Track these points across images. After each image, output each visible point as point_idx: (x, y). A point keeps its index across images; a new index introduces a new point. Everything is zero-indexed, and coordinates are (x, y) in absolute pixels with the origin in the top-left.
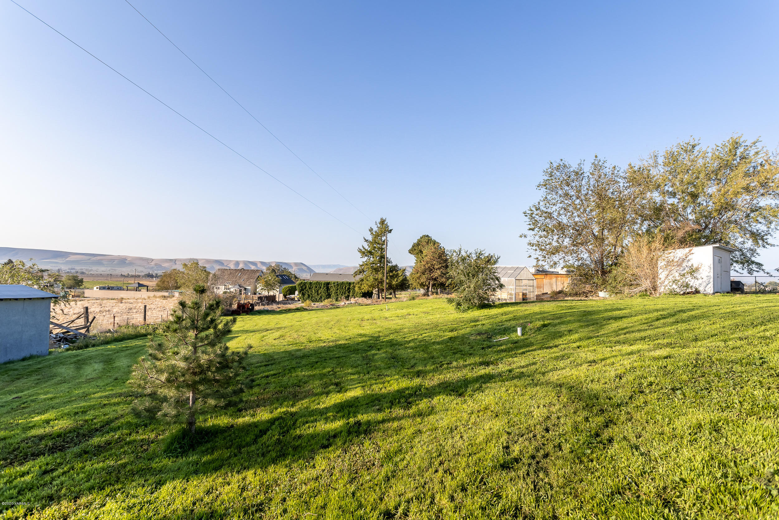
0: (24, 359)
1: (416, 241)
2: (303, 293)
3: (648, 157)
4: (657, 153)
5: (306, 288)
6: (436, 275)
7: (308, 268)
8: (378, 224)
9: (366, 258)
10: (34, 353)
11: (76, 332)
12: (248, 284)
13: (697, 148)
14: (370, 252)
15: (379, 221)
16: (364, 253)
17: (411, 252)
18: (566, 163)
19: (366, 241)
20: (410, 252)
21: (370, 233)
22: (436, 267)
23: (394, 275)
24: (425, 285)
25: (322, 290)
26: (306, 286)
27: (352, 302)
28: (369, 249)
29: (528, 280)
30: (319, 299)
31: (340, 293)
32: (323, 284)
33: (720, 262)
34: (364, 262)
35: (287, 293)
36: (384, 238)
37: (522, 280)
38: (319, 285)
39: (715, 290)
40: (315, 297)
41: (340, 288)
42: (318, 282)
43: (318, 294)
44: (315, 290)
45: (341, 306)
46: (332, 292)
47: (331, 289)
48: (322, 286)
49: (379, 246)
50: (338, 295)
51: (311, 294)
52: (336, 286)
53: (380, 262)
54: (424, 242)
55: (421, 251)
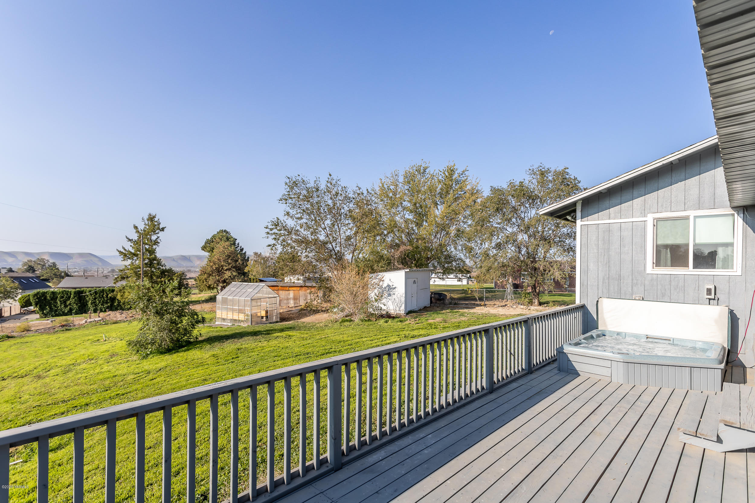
1: (209, 237)
2: (40, 306)
3: (391, 176)
4: (398, 172)
5: (46, 299)
7: (101, 259)
8: (146, 221)
9: (129, 262)
13: (427, 171)
14: (135, 255)
15: (146, 217)
16: (125, 255)
17: (204, 248)
18: (305, 179)
19: (130, 240)
20: (203, 250)
21: (135, 231)
22: (225, 268)
24: (213, 288)
25: (72, 300)
26: (46, 297)
27: (96, 319)
28: (133, 251)
29: (269, 298)
30: (68, 311)
31: (100, 302)
32: (72, 293)
33: (415, 283)
34: (126, 266)
35: (26, 303)
36: (154, 238)
37: (260, 299)
38: (67, 294)
39: (409, 309)
40: (61, 310)
41: (100, 297)
42: (65, 291)
43: (66, 306)
44: (60, 301)
45: (77, 327)
46: (88, 302)
47: (85, 298)
48: (72, 296)
49: (147, 247)
50: (96, 305)
51: (55, 306)
52: (93, 294)
53: (150, 265)
54: (219, 238)
55: (213, 249)
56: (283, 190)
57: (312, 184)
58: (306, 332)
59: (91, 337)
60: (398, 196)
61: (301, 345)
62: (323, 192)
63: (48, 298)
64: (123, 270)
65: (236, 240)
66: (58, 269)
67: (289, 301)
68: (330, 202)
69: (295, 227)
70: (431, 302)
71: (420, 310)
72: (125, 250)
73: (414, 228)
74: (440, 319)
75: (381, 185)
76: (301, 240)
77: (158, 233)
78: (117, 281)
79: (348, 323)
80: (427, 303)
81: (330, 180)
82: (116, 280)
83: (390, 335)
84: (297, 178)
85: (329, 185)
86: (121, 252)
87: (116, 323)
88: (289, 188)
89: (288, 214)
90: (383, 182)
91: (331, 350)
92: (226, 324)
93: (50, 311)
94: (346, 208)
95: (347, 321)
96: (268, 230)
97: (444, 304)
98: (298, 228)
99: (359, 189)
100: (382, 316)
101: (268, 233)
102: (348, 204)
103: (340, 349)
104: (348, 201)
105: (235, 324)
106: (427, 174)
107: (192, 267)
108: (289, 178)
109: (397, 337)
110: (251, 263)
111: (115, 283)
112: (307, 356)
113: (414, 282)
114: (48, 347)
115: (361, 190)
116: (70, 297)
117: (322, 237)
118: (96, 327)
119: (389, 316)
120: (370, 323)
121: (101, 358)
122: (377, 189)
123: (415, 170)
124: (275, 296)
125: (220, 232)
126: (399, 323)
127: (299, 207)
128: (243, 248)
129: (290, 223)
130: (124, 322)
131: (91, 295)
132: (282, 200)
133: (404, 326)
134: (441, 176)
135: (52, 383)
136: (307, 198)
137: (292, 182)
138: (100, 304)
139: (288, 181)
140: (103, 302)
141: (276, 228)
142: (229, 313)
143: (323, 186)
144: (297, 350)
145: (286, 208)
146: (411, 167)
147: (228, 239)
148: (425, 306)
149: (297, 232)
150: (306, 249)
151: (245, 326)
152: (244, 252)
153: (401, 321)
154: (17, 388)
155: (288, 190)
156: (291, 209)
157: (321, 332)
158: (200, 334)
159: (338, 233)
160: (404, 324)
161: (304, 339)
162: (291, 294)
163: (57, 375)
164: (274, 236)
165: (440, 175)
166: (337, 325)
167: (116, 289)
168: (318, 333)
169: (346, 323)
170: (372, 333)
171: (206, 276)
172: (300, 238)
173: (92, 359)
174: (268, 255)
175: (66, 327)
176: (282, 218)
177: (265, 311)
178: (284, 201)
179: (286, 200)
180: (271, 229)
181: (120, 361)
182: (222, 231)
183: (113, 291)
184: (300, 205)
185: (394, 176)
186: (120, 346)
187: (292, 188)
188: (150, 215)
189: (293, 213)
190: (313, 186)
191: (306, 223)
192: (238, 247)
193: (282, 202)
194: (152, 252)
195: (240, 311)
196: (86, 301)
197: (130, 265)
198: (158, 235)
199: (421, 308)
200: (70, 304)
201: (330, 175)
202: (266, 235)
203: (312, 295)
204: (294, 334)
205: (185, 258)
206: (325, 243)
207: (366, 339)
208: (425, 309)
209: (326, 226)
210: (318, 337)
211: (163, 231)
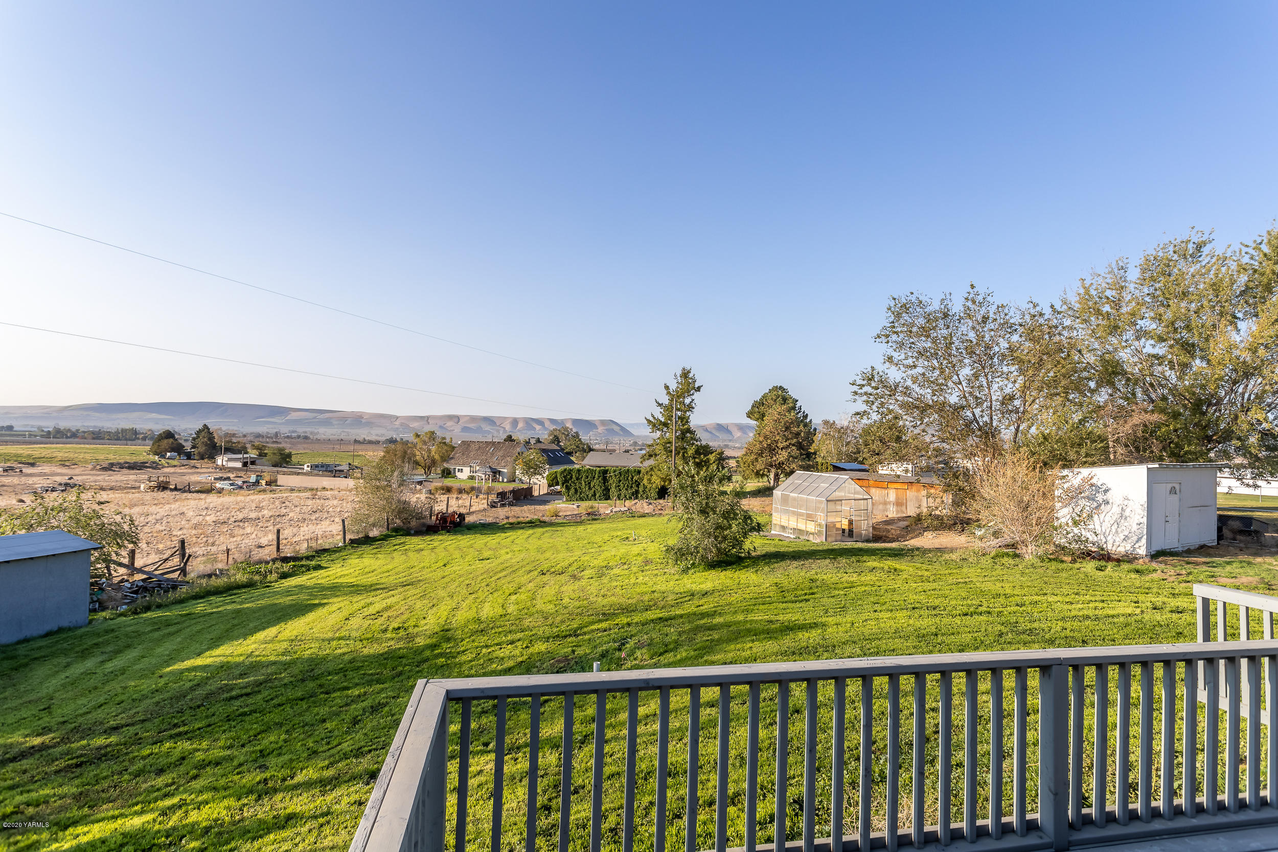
0: (48, 634)
1: (758, 398)
2: (567, 486)
3: (1107, 271)
4: (1126, 261)
5: (571, 478)
6: (781, 459)
7: (623, 429)
8: (679, 378)
9: (659, 433)
10: (65, 624)
11: (161, 578)
12: (503, 464)
13: (1206, 250)
14: (665, 424)
15: (679, 373)
16: (654, 425)
17: (750, 415)
18: (923, 298)
19: (660, 405)
20: (749, 417)
21: (665, 392)
22: (780, 445)
23: (702, 461)
24: (763, 475)
25: (596, 482)
26: (572, 475)
27: (622, 509)
28: (663, 420)
29: (855, 500)
30: (593, 495)
31: (624, 487)
32: (597, 473)
33: (1175, 493)
34: (655, 440)
35: (553, 482)
36: (687, 401)
37: (841, 500)
38: (592, 473)
39: (1156, 547)
40: (586, 493)
41: (624, 479)
42: (589, 469)
43: (590, 489)
44: (585, 482)
45: (602, 517)
46: (612, 485)
47: (609, 480)
48: (596, 476)
49: (679, 413)
50: (620, 490)
51: (580, 488)
52: (618, 475)
53: (683, 439)
54: (772, 399)
55: (763, 415)
56: (883, 320)
57: (936, 306)
58: (925, 567)
59: (619, 533)
60: (1124, 310)
61: (920, 589)
62: (958, 317)
63: (574, 477)
64: (652, 445)
65: (797, 401)
66: (580, 440)
67: (888, 506)
68: (972, 335)
69: (902, 381)
70: (1220, 537)
71: (1189, 552)
72: (654, 418)
73: (1167, 374)
74: (1250, 579)
75: (1082, 291)
76: (912, 403)
77: (693, 394)
78: (644, 460)
79: (1011, 561)
80: (1209, 536)
81: (971, 296)
82: (643, 458)
83: (1112, 598)
84: (909, 299)
85: (969, 304)
86: (649, 421)
87: (643, 516)
88: (892, 315)
89: (890, 359)
90: (1087, 286)
91: (980, 609)
92: (787, 535)
93: (575, 493)
94: (1004, 344)
95: (1008, 555)
96: (855, 388)
97: (1258, 542)
98: (909, 383)
99: (1035, 306)
100: (1088, 555)
101: (856, 393)
102: (1008, 335)
103: (998, 609)
104: (1009, 330)
105: (801, 537)
106: (1207, 255)
107: (730, 441)
108: (894, 299)
109: (1133, 604)
110: (818, 437)
111: (641, 462)
112: (934, 612)
113: (1173, 491)
114: (578, 540)
115: (1038, 309)
117: (953, 399)
118: (622, 519)
119: (1104, 557)
120: (1061, 566)
121: (633, 563)
122: (1074, 300)
123: (1171, 252)
124: (865, 497)
125: (773, 389)
126: (1133, 576)
127: (910, 348)
128: (807, 415)
129: (895, 375)
130: (653, 516)
131: (615, 476)
132: (879, 337)
133: (1148, 584)
134: (1247, 256)
135: (589, 587)
136: (925, 332)
137: (900, 305)
138: (624, 489)
139: (892, 303)
140: (628, 486)
141: (869, 385)
142: (791, 518)
143: (957, 307)
144: (912, 597)
145: (888, 350)
146: (1161, 246)
147: (785, 400)
148: (1202, 543)
149: (907, 391)
150: (922, 419)
151: (818, 541)
152: (808, 420)
153: (1137, 571)
154: (557, 587)
155: (891, 320)
156: (895, 350)
157: (954, 571)
158: (755, 548)
159: (987, 390)
160: (1147, 578)
161: (924, 579)
162: (892, 496)
163: (592, 578)
164: (865, 398)
165: (1243, 254)
166: (986, 562)
167: (643, 471)
168: (950, 572)
169: (1006, 559)
170: (1067, 587)
171: (753, 457)
172: (911, 400)
173: (625, 564)
174: (846, 424)
175: (594, 516)
176: (880, 367)
177: (847, 520)
178: (884, 339)
179: (887, 336)
180: (862, 386)
181: (656, 572)
182: (776, 388)
183: (639, 472)
184: (913, 343)
185: (1116, 271)
186: (654, 550)
187: (898, 316)
188: (684, 369)
189: (900, 358)
190: (938, 308)
191: (924, 374)
192: (800, 412)
193: (880, 340)
194: (684, 420)
195: (810, 518)
196: (610, 483)
197: (659, 438)
198: (693, 397)
199: (1192, 548)
200: (594, 486)
201: (972, 287)
202: (851, 397)
203: (930, 500)
204: (903, 568)
205: (721, 428)
206: (958, 409)
207: (1056, 598)
208: (1202, 550)
209: (962, 378)
210: (950, 580)
211: (699, 391)
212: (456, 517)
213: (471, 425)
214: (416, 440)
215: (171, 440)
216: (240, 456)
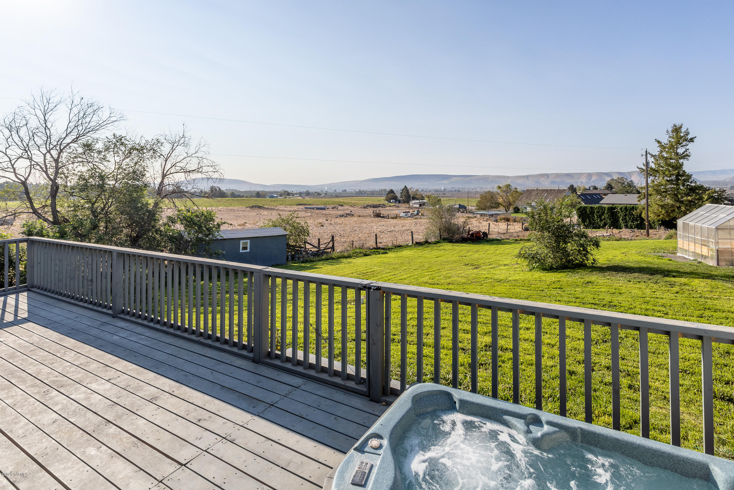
2: (582, 219)
8: (670, 133)
9: (651, 178)
11: (323, 251)
21: (657, 145)
25: (606, 216)
26: (586, 211)
30: (603, 225)
31: (630, 219)
32: (606, 209)
38: (602, 210)
40: (598, 224)
41: (630, 214)
42: (600, 206)
43: (601, 220)
44: (597, 216)
46: (619, 218)
47: (617, 214)
48: (606, 211)
50: (626, 222)
51: (593, 219)
52: (624, 211)
63: (588, 212)
77: (687, 145)
92: (688, 257)
93: (589, 223)
111: (639, 201)
116: (604, 212)
131: (622, 211)
138: (630, 221)
140: (633, 219)
142: (690, 244)
183: (638, 208)
188: (675, 126)
194: (678, 166)
195: (704, 244)
196: (618, 217)
198: (687, 147)
200: (604, 219)
211: (693, 141)
212: (481, 234)
213: (557, 180)
214: (499, 191)
215: (392, 194)
216: (418, 201)
